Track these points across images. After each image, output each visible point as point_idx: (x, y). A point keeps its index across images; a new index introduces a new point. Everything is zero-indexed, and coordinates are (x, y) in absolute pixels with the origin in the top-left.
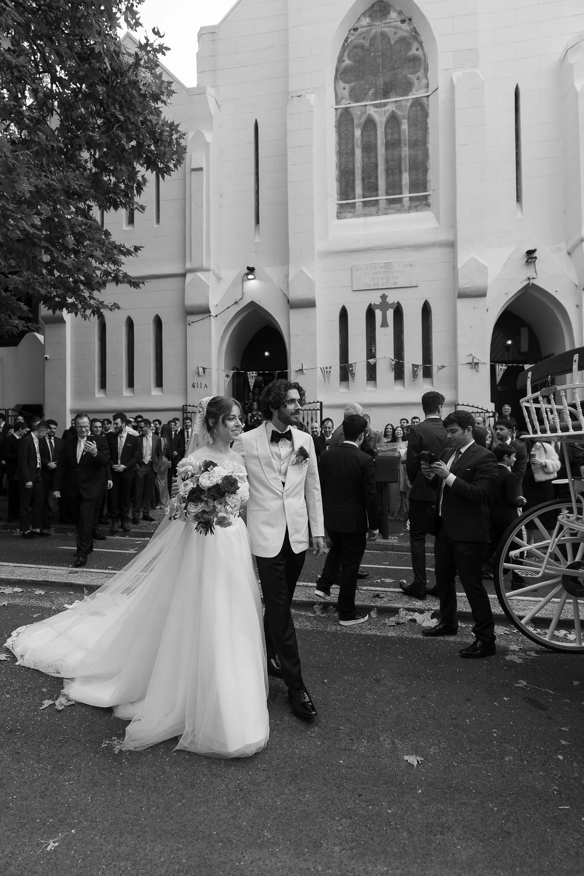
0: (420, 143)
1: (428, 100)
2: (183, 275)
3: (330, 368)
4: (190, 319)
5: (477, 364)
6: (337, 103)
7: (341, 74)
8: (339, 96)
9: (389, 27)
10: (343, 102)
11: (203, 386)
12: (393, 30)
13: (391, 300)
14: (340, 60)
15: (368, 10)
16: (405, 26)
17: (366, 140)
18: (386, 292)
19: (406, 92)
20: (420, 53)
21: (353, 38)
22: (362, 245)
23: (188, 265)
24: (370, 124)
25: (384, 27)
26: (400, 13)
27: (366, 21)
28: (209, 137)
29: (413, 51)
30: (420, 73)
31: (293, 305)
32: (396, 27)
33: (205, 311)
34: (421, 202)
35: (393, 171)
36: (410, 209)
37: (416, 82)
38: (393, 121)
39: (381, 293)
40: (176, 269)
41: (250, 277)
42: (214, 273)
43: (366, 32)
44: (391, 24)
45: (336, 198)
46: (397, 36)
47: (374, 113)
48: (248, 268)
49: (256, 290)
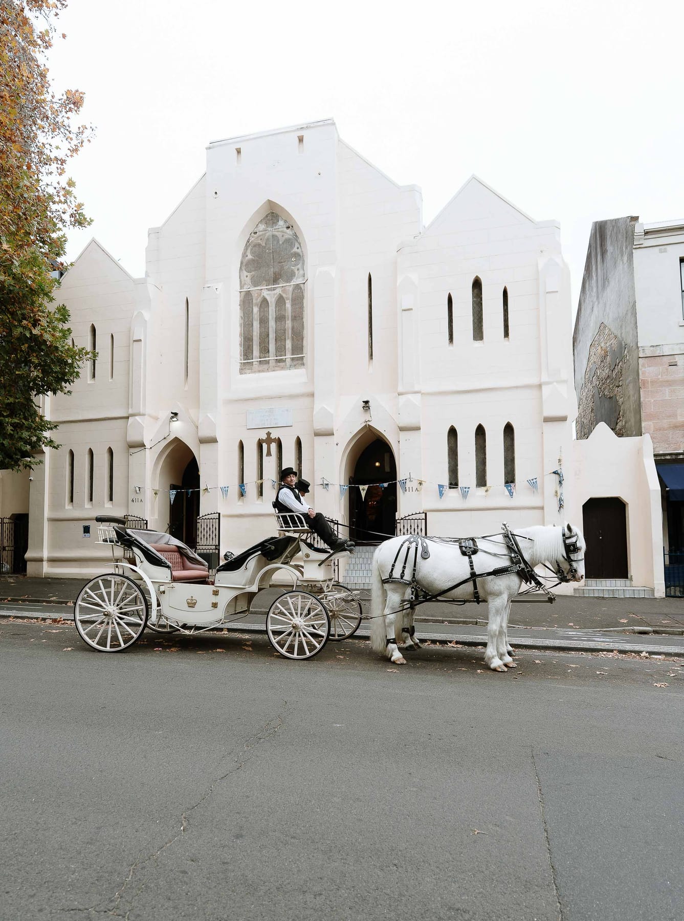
0: (298, 317)
1: (304, 286)
2: (128, 418)
3: (228, 487)
4: (132, 450)
5: (327, 484)
6: (241, 287)
7: (246, 265)
8: (243, 282)
9: (278, 231)
10: (246, 287)
11: (140, 500)
12: (282, 234)
13: (273, 436)
14: (244, 255)
15: (264, 219)
16: (288, 231)
17: (262, 314)
19: (289, 280)
20: (299, 251)
21: (252, 239)
22: (252, 395)
23: (130, 411)
24: (265, 302)
25: (274, 231)
26: (285, 221)
27: (262, 227)
28: (147, 315)
29: (295, 250)
30: (299, 266)
31: (203, 441)
32: (282, 232)
33: (142, 445)
34: (299, 361)
35: (280, 339)
36: (291, 367)
37: (296, 272)
38: (280, 300)
39: (267, 431)
40: (123, 414)
41: (175, 419)
42: (150, 416)
43: (262, 235)
44: (280, 230)
45: (239, 359)
46: (284, 238)
47: (267, 294)
48: (172, 413)
49: (178, 429)
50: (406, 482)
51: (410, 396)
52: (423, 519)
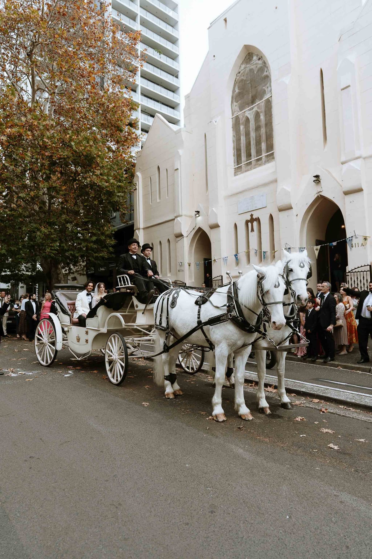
0: (269, 124)
1: (271, 98)
2: (174, 219)
3: (227, 257)
4: (177, 239)
6: (233, 115)
7: (235, 98)
8: (233, 111)
9: (253, 65)
10: (235, 113)
11: (182, 271)
12: (255, 66)
13: (254, 217)
14: (234, 91)
15: (244, 60)
16: (260, 62)
17: (246, 130)
18: (252, 213)
19: (262, 98)
20: (267, 73)
21: (238, 78)
22: (240, 189)
23: (175, 215)
24: (247, 119)
25: (251, 66)
26: (257, 55)
27: (243, 66)
28: (181, 152)
29: (265, 73)
30: (268, 85)
31: (212, 227)
32: (256, 64)
33: (182, 235)
34: (271, 157)
35: (258, 143)
36: (266, 162)
37: (266, 90)
38: (257, 115)
39: (250, 214)
40: (172, 217)
41: (198, 215)
42: (186, 216)
43: (243, 73)
44: (254, 63)
45: (233, 166)
46: (257, 69)
47: (249, 114)
48: (195, 212)
49: (200, 222)
50: (352, 239)
51: (352, 164)
52: (368, 271)
